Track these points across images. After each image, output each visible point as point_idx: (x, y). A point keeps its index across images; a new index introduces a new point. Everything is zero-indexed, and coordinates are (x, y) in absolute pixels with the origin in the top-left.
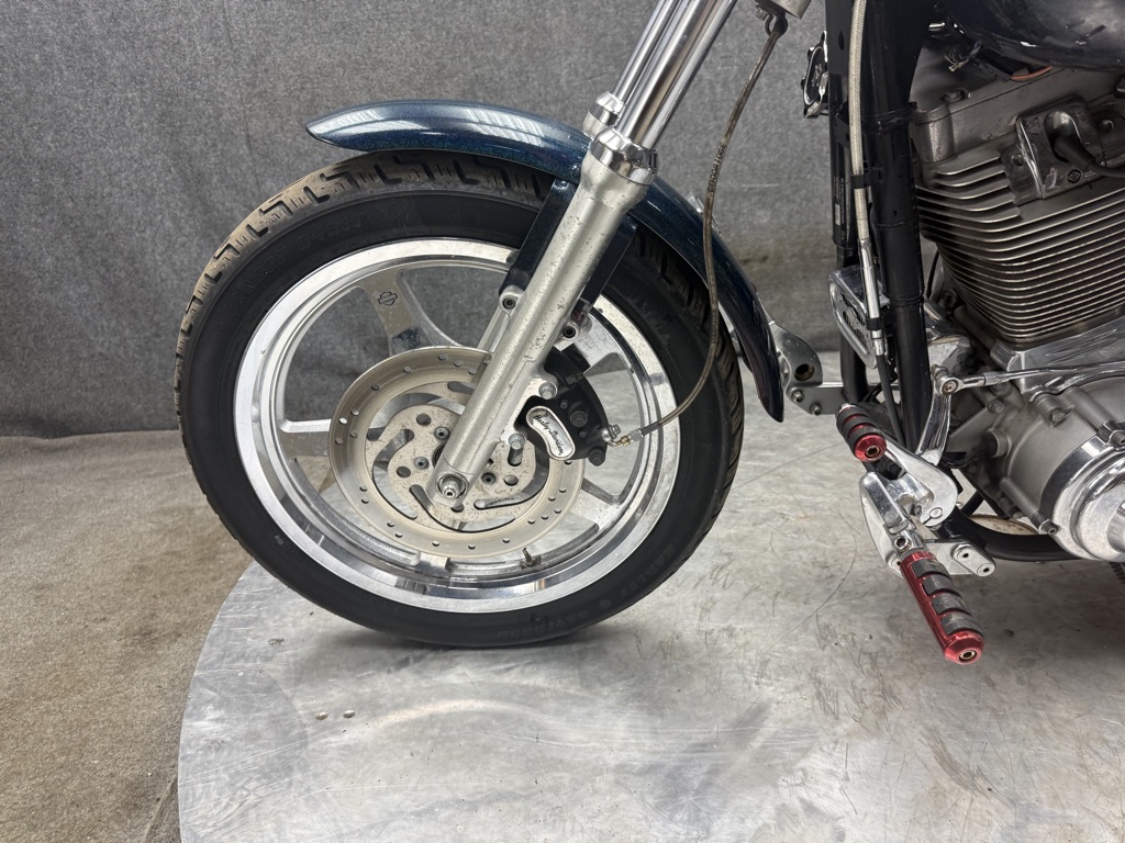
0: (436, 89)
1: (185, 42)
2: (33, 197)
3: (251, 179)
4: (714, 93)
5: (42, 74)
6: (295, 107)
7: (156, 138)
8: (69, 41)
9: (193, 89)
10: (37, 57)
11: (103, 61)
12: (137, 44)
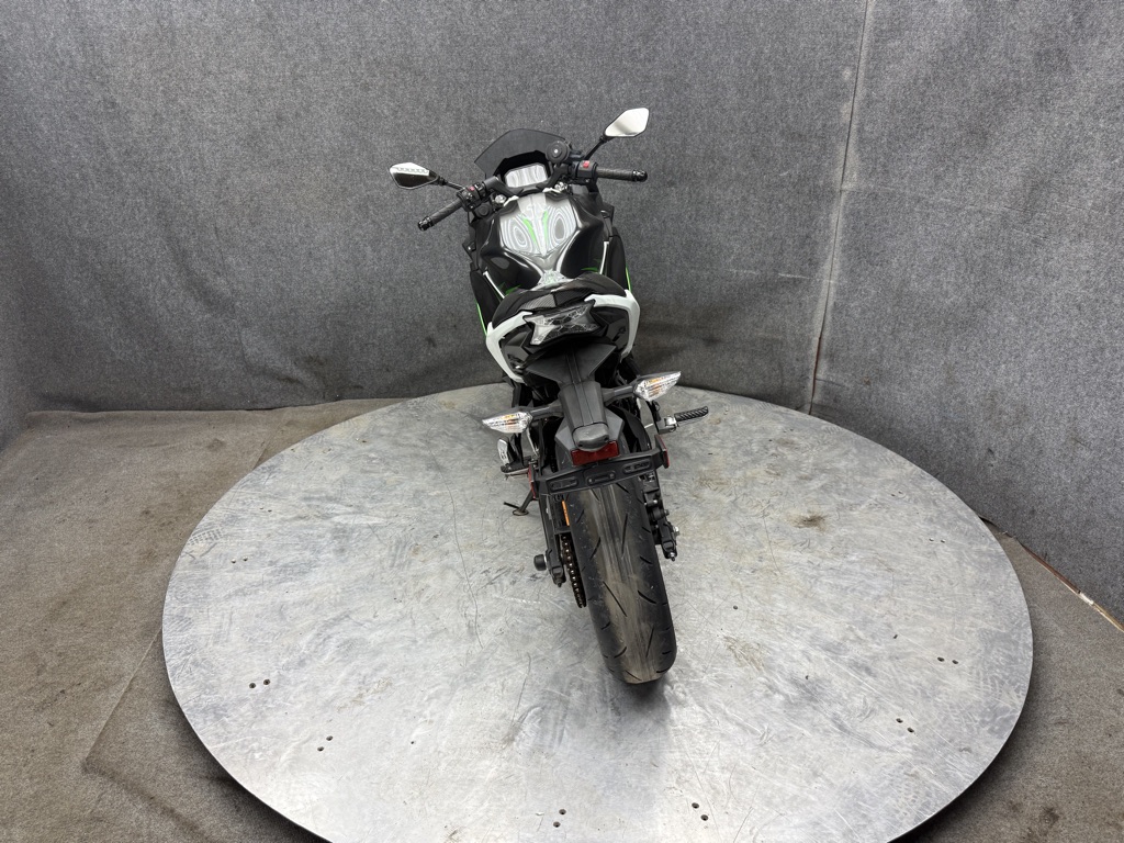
0: (341, 204)
1: (174, 169)
2: (75, 262)
3: (218, 255)
5: (81, 186)
6: (247, 212)
7: (155, 228)
8: (98, 166)
9: (180, 198)
10: (77, 175)
11: (120, 179)
12: (143, 169)
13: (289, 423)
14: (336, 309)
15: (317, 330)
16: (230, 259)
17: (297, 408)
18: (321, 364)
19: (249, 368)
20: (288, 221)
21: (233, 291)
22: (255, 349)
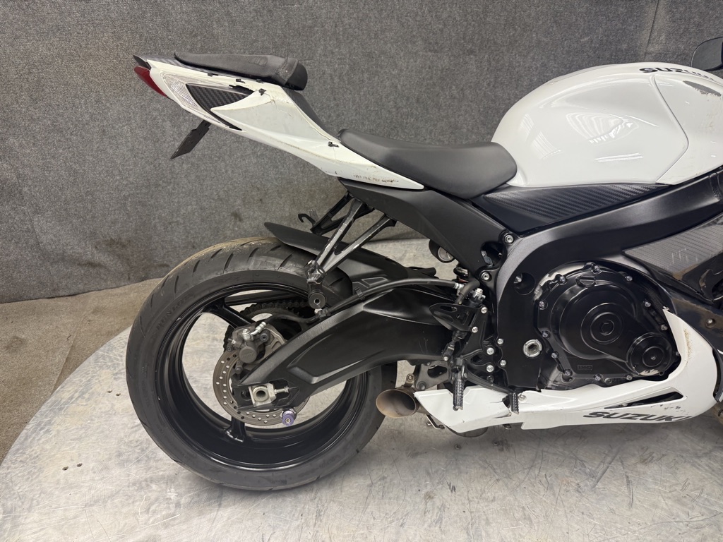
4: (333, 83)
6: (26, 86)
13: (96, 311)
14: (136, 188)
15: (117, 212)
16: (11, 140)
17: (102, 293)
18: (124, 246)
19: (45, 256)
20: (75, 97)
21: (18, 176)
22: (50, 236)
